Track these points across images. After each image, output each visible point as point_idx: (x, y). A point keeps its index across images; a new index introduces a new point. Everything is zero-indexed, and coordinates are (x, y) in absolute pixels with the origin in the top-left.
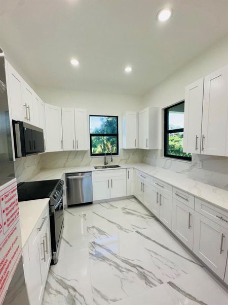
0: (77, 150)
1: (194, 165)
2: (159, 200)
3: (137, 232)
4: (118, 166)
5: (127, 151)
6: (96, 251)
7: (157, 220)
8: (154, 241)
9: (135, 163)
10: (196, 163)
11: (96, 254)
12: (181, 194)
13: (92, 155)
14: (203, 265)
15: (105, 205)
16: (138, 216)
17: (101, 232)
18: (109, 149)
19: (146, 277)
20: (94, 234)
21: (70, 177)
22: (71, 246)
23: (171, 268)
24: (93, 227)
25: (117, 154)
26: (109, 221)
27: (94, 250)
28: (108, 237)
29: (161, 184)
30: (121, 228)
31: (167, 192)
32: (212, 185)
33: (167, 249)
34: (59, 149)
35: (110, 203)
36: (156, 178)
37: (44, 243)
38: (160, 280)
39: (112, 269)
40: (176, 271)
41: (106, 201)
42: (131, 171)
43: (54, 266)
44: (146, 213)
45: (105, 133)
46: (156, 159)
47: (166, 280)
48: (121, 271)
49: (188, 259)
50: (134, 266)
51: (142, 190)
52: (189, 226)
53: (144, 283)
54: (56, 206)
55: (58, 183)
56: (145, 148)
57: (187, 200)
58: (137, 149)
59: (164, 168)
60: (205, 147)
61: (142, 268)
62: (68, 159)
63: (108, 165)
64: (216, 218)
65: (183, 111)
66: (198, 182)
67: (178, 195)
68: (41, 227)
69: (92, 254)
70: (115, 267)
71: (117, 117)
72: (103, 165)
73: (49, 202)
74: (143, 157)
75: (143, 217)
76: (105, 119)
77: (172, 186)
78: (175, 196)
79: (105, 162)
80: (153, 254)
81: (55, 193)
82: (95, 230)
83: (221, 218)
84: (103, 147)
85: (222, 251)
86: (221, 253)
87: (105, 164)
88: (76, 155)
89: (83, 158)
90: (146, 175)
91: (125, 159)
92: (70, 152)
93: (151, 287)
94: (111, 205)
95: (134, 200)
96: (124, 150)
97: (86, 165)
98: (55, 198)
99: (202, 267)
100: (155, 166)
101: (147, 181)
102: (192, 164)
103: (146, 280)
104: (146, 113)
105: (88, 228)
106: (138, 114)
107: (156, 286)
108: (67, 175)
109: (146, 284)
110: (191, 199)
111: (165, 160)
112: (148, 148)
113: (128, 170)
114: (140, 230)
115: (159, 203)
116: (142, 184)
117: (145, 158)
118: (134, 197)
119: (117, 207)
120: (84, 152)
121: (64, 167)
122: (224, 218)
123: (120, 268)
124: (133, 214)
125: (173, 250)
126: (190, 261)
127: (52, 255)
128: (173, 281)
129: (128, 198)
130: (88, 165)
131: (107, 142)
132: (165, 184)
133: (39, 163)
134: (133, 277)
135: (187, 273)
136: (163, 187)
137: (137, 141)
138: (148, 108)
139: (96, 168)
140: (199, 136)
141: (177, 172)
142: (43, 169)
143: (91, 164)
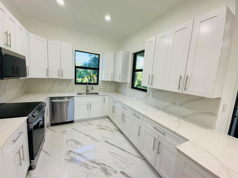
0: (62, 78)
1: (148, 95)
2: (123, 119)
3: (106, 141)
4: (97, 94)
5: (105, 82)
6: (71, 157)
7: (122, 132)
8: (117, 147)
9: (111, 92)
10: (149, 94)
11: (70, 160)
12: (136, 114)
13: (76, 83)
14: (144, 159)
15: (84, 123)
16: (108, 130)
17: (77, 143)
18: (94, 80)
19: (106, 170)
20: (71, 145)
21: (53, 101)
22: (50, 155)
23: (124, 162)
24: (72, 140)
25: (97, 84)
26: (85, 134)
27: (69, 156)
28: (82, 146)
29: (125, 107)
30: (93, 139)
31: (128, 113)
32: (156, 108)
33: (124, 151)
34: (44, 76)
35: (89, 122)
36: (122, 103)
37: (19, 153)
38: (115, 171)
39: (82, 168)
40: (127, 164)
41: (86, 120)
42: (107, 98)
43: (32, 170)
44: (115, 128)
45: (92, 67)
46: (126, 89)
47: (119, 170)
48: (89, 169)
49: (136, 156)
50: (99, 164)
51: (113, 112)
52: (139, 135)
53: (104, 174)
54: (35, 124)
55: (40, 105)
56: (118, 81)
57: (139, 118)
58: (113, 81)
59: (130, 96)
60: (153, 83)
61: (104, 165)
62: (53, 85)
63: (89, 92)
64: (153, 128)
65: (144, 56)
66: (149, 106)
67: (134, 115)
68: (16, 140)
69: (67, 160)
70: (85, 166)
71: (99, 55)
72: (85, 92)
73: (28, 120)
74: (117, 88)
75: (112, 131)
76: (93, 56)
77: (132, 109)
78: (133, 115)
79: (87, 90)
80: (114, 155)
81: (34, 113)
82: (72, 142)
83: (155, 128)
84: (89, 78)
85: (154, 148)
86: (153, 150)
87: (87, 91)
88: (61, 83)
89: (68, 86)
90: (117, 101)
91: (103, 89)
92: (56, 80)
93: (109, 176)
94: (89, 123)
95: (107, 119)
96: (103, 81)
97: (70, 92)
98: (34, 117)
99: (144, 160)
100: (125, 95)
101: (117, 105)
102: (147, 94)
103: (105, 172)
104: (121, 55)
105: (67, 141)
106: (115, 55)
107: (112, 175)
108: (52, 98)
109: (105, 175)
110: (141, 117)
111: (131, 91)
112: (120, 81)
113: (104, 97)
114: (108, 140)
115: (123, 121)
116: (114, 108)
117: (118, 88)
118: (108, 117)
119: (94, 124)
120: (69, 81)
121: (49, 92)
122: (157, 128)
123: (88, 167)
124: (105, 129)
125: (128, 151)
126: (137, 157)
127: (31, 162)
128: (124, 171)
129: (103, 118)
130: (72, 91)
131: (93, 74)
132: (128, 108)
133: (22, 87)
134: (97, 172)
135: (133, 165)
136: (126, 109)
137: (113, 76)
138: (122, 51)
139: (78, 94)
140: (151, 75)
141: (138, 100)
142: (27, 92)
143: (75, 91)
